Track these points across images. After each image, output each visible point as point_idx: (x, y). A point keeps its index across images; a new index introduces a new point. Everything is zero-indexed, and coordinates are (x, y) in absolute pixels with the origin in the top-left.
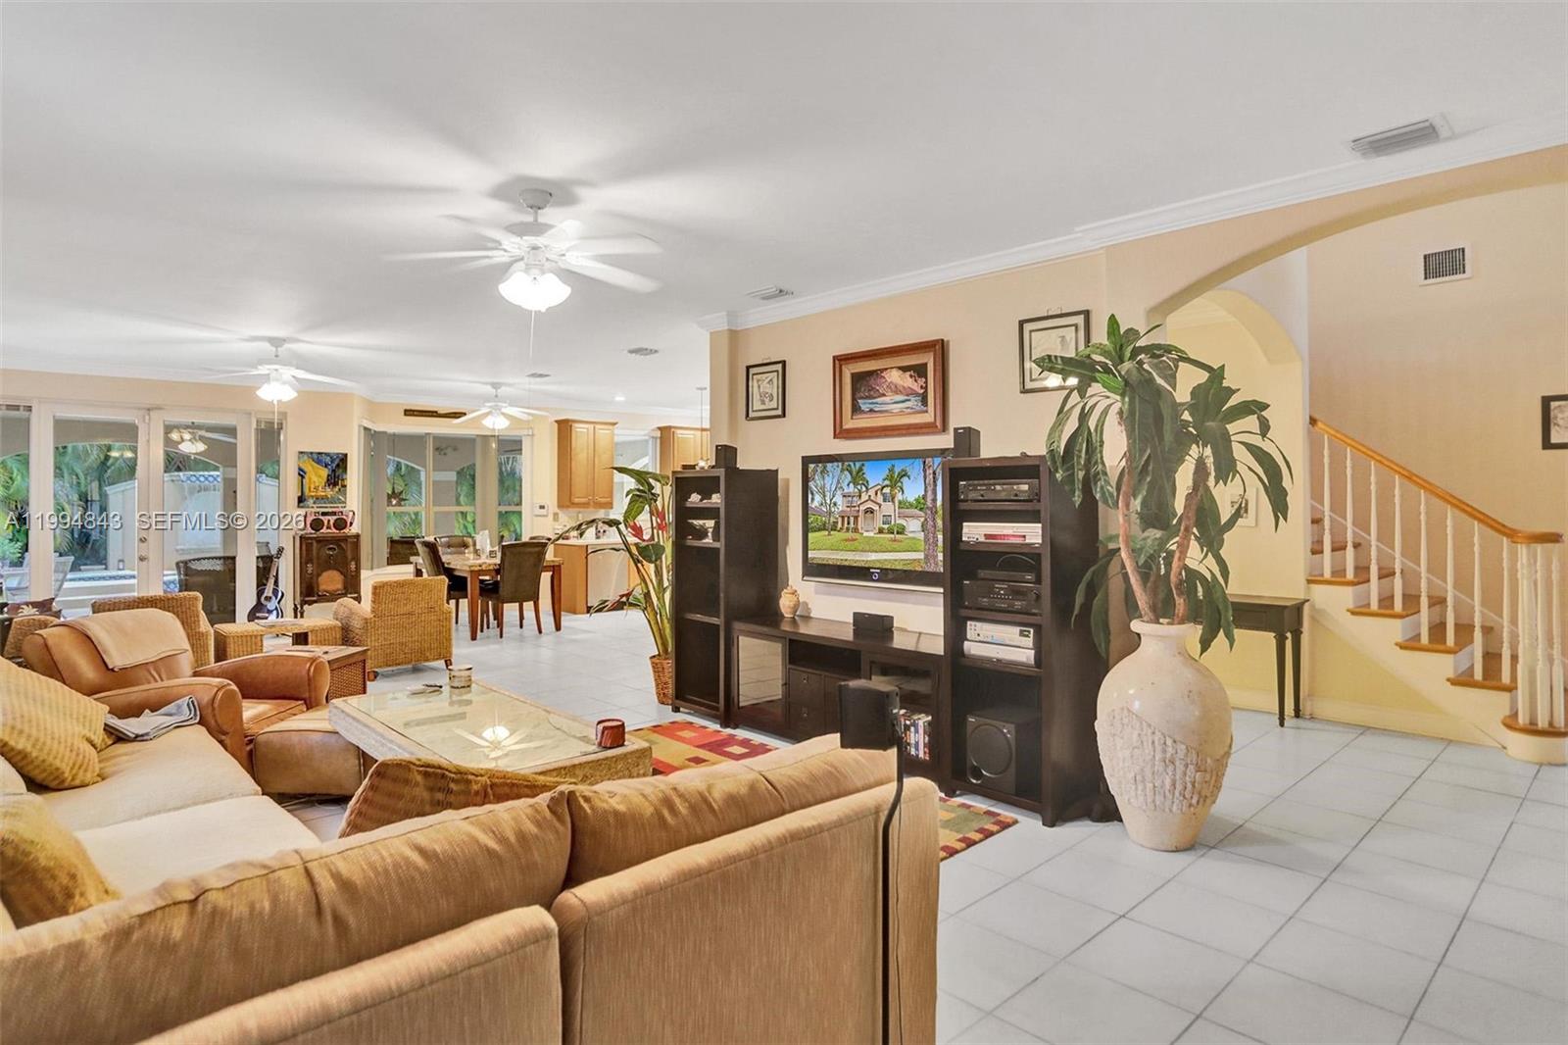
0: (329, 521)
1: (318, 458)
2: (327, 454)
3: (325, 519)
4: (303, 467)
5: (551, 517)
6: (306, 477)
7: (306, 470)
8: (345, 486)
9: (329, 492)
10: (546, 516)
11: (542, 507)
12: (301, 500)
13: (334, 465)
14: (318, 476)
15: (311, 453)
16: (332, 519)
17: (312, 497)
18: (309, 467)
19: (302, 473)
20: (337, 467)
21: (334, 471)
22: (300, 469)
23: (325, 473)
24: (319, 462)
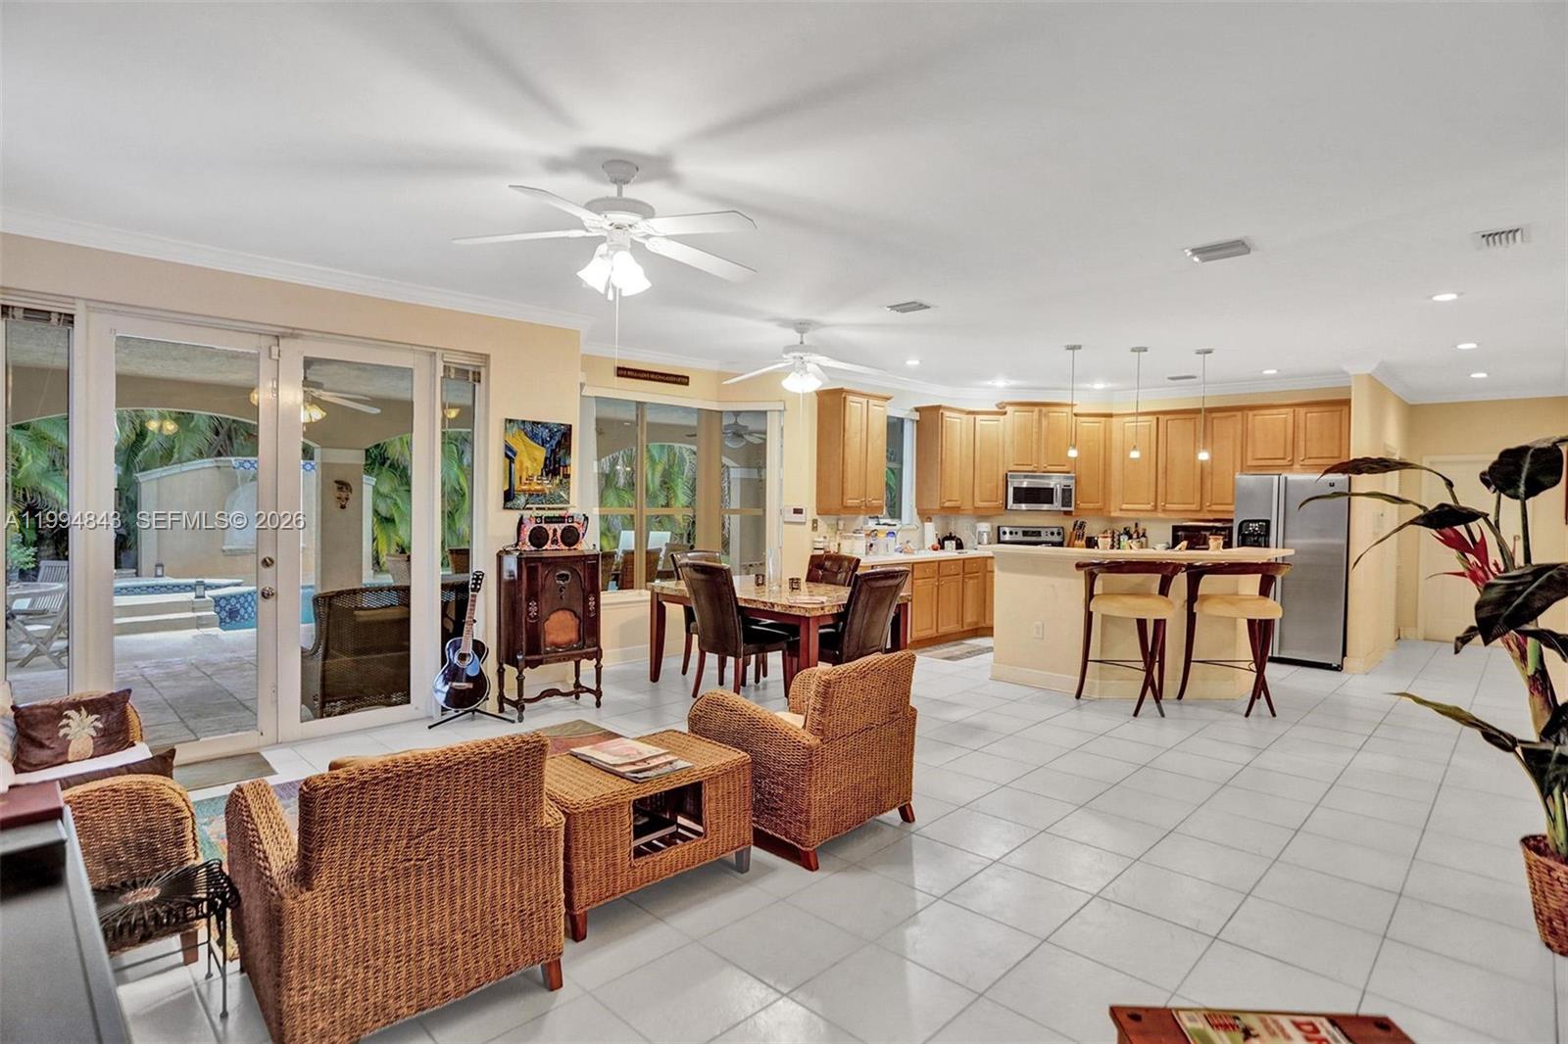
0: (555, 531)
1: (533, 430)
2: (545, 425)
3: (549, 528)
4: (511, 443)
5: (809, 524)
6: (517, 459)
7: (515, 448)
8: (567, 476)
9: (548, 485)
10: (804, 523)
11: (798, 511)
12: (509, 496)
13: (554, 443)
14: (531, 458)
15: (524, 422)
16: (560, 527)
17: (524, 491)
18: (521, 444)
19: (510, 455)
20: (557, 443)
21: (552, 451)
22: (508, 448)
23: (541, 454)
24: (533, 437)
